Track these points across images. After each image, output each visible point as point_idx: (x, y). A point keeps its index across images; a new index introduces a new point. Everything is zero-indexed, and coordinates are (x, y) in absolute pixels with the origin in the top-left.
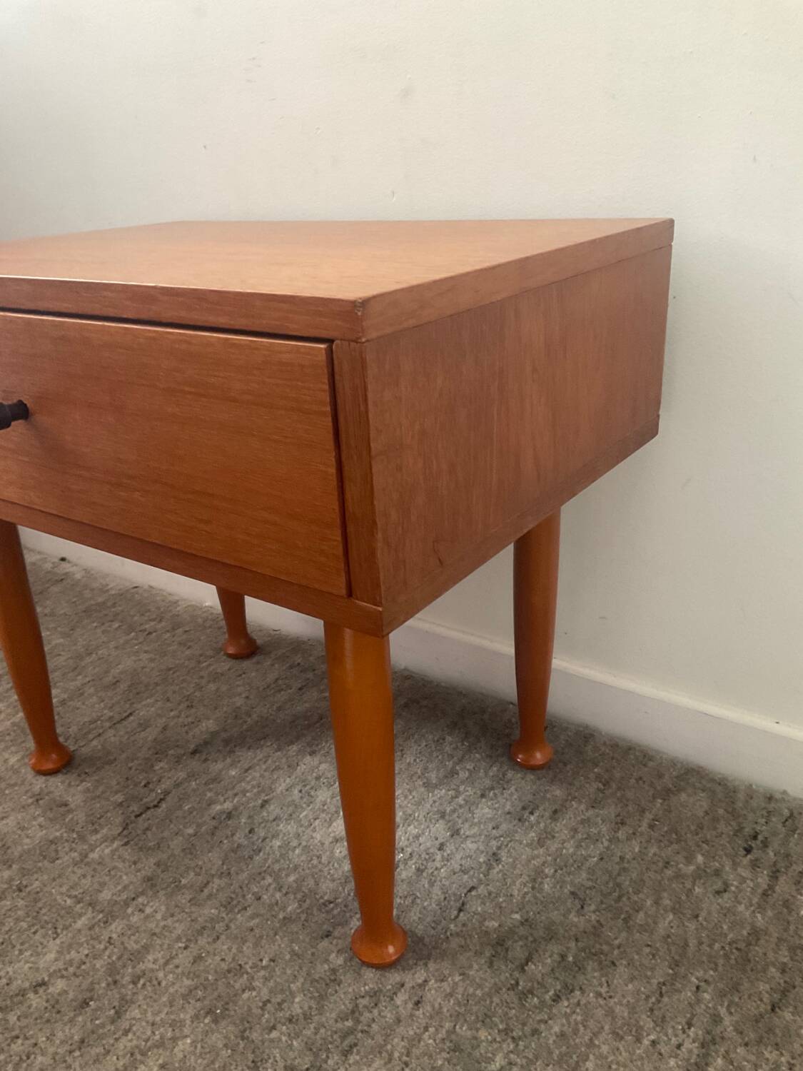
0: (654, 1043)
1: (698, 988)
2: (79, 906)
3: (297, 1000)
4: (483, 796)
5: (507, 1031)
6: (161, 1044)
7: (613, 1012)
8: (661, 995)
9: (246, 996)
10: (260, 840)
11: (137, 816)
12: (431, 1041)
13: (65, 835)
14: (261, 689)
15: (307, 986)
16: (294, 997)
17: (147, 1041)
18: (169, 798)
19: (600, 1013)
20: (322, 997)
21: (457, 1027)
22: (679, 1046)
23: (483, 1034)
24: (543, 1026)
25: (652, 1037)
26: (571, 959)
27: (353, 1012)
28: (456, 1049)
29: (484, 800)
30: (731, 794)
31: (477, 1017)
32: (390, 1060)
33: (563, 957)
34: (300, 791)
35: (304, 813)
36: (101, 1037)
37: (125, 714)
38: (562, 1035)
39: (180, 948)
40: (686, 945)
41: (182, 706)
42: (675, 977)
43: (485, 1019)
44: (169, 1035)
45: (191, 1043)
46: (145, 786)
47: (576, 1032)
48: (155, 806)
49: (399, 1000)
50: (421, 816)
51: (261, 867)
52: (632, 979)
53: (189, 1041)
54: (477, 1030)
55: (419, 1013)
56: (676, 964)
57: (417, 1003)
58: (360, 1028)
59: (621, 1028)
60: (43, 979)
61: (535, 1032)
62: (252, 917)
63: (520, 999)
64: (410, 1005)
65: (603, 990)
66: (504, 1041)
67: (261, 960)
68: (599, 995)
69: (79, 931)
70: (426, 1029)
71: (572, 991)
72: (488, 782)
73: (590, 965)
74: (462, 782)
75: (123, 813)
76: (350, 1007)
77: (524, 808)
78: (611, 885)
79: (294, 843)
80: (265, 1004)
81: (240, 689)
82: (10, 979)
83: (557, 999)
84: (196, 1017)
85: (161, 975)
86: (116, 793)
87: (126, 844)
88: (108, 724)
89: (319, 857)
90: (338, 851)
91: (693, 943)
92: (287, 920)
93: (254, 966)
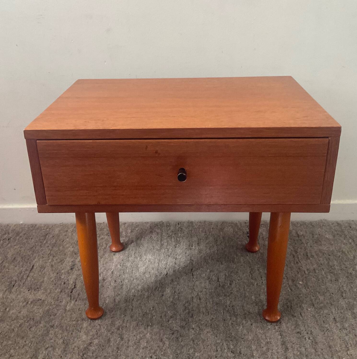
0: (257, 284)
1: (258, 270)
2: (79, 322)
3: (169, 312)
4: (175, 247)
5: (225, 295)
6: (141, 339)
7: (244, 282)
8: (252, 274)
9: (154, 318)
10: (120, 282)
11: (71, 292)
12: (210, 305)
13: (50, 307)
14: (76, 243)
15: (168, 308)
16: (167, 312)
17: (137, 339)
18: (77, 283)
19: (241, 283)
20: (175, 309)
21: (214, 299)
22: (262, 283)
23: (221, 298)
24: (232, 291)
25: (256, 283)
26: (227, 275)
27: (186, 308)
28: (217, 304)
29: (177, 248)
30: (236, 225)
31: (217, 295)
32: (204, 314)
33: (226, 275)
34: (120, 266)
35: (127, 271)
36: (123, 345)
37: (31, 267)
38: (237, 291)
39: (123, 317)
40: (249, 262)
41: (51, 257)
42: (252, 269)
43: (218, 295)
44: (142, 335)
45: (150, 334)
46: (64, 284)
47: (240, 289)
48: (75, 287)
49: (195, 301)
50: (163, 258)
51: (127, 289)
52: (243, 274)
53: (148, 334)
54: (219, 298)
55: (202, 301)
56: (250, 267)
57: (200, 299)
58: (191, 310)
59: (248, 284)
60: (89, 342)
61: (231, 293)
62: (137, 301)
63: (223, 288)
64: (198, 300)
65: (239, 278)
66: (226, 297)
67: (150, 309)
68: (239, 280)
69: (87, 327)
70: (207, 303)
71: (233, 282)
72: (174, 243)
73: (233, 274)
74: (167, 246)
75: (65, 294)
76: (184, 307)
77: (189, 246)
78: (224, 256)
79: (132, 279)
80: (161, 317)
81: (68, 245)
82: (78, 347)
83: (231, 284)
84: (145, 329)
85: (125, 325)
86: (56, 289)
87: (76, 301)
88: (28, 272)
89: (143, 279)
90: (147, 276)
91: (250, 261)
92: (148, 297)
93: (150, 311)
